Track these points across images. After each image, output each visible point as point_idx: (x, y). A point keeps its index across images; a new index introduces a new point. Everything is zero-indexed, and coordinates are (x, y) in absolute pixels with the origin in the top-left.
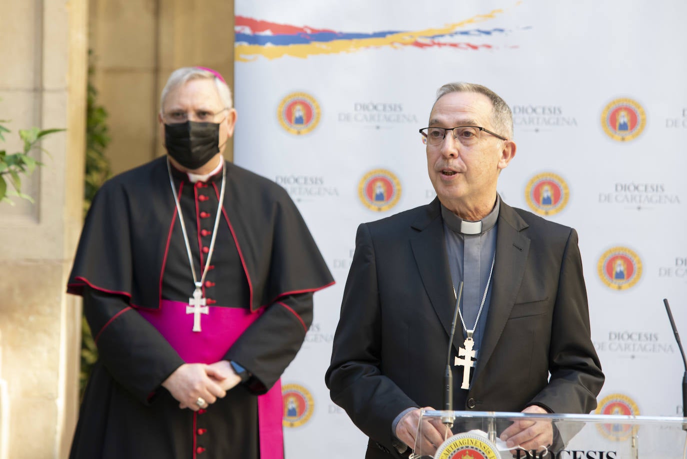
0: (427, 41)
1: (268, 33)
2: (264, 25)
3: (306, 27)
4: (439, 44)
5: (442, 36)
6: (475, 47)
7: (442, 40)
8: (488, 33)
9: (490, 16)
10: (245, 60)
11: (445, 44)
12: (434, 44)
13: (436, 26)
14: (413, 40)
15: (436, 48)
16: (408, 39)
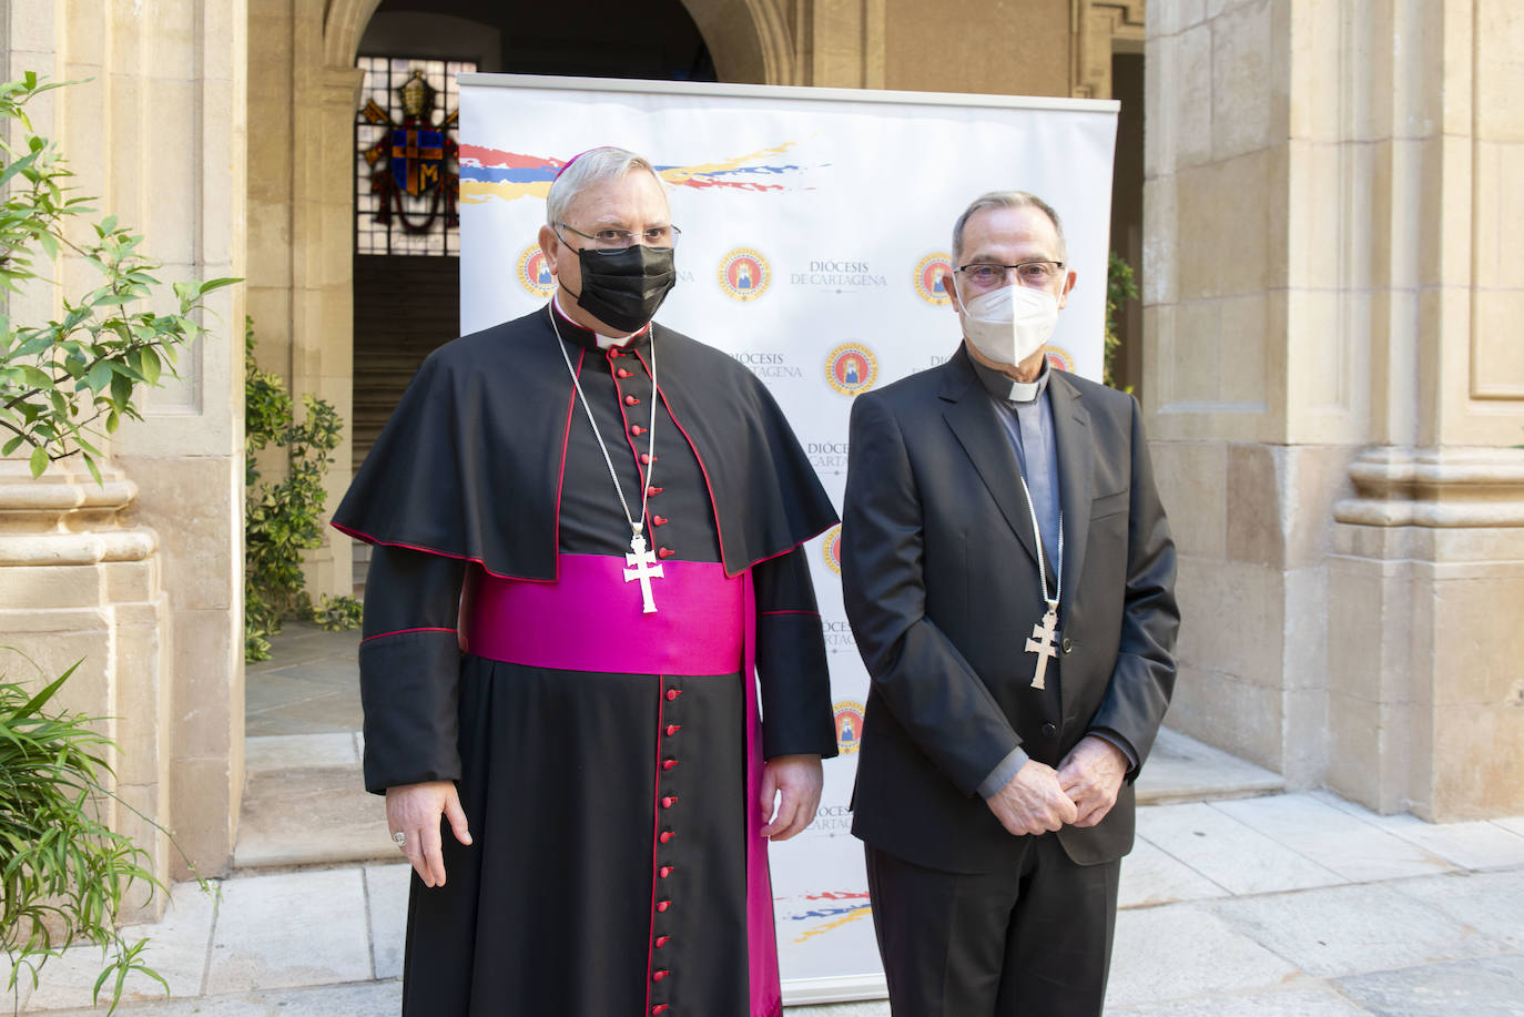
0: (705, 179)
1: (503, 166)
2: (499, 156)
3: (552, 159)
4: (719, 184)
5: (723, 173)
6: (763, 188)
7: (722, 178)
8: (778, 171)
9: (781, 150)
10: (473, 201)
11: (726, 184)
12: (714, 183)
13: (715, 161)
14: (687, 178)
15: (716, 187)
16: (681, 177)
